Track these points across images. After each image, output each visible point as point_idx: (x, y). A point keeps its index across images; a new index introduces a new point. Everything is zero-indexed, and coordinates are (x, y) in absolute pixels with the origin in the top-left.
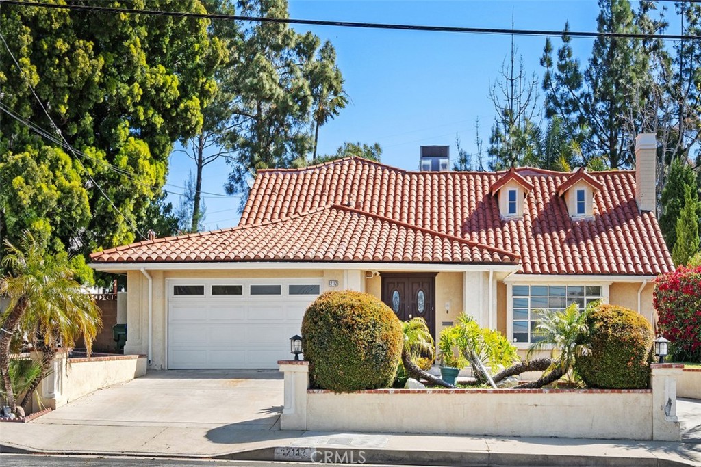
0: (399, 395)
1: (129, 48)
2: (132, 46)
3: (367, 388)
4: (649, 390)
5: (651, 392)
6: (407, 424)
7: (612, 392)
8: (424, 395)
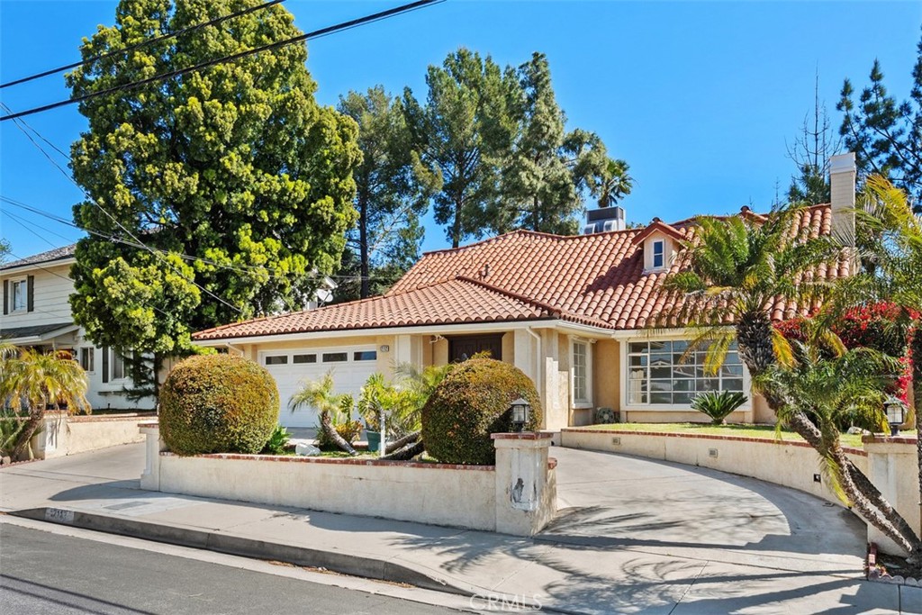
0: (231, 460)
1: (224, 163)
2: (227, 161)
3: (205, 452)
4: (491, 467)
5: (494, 470)
6: (240, 492)
7: (444, 468)
8: (252, 461)
